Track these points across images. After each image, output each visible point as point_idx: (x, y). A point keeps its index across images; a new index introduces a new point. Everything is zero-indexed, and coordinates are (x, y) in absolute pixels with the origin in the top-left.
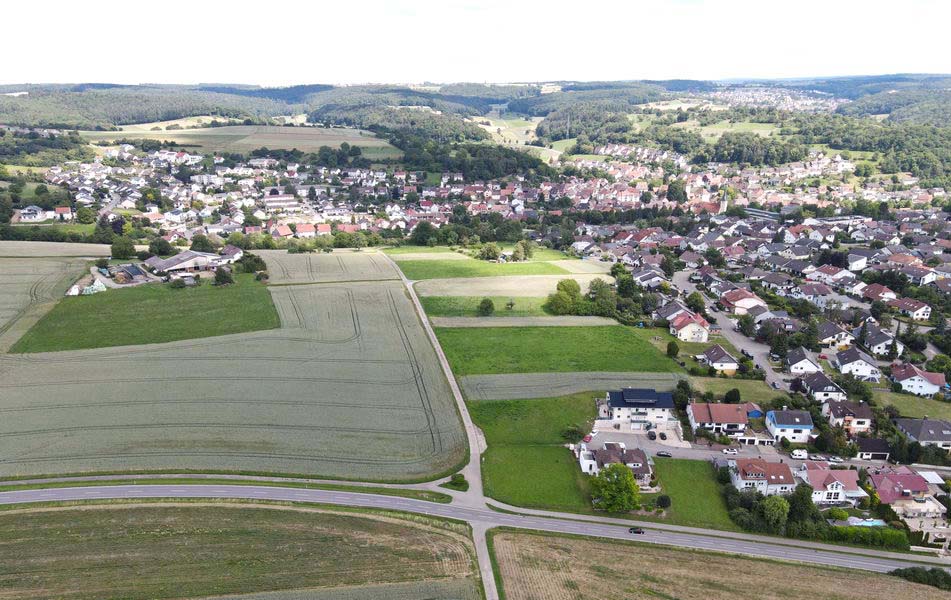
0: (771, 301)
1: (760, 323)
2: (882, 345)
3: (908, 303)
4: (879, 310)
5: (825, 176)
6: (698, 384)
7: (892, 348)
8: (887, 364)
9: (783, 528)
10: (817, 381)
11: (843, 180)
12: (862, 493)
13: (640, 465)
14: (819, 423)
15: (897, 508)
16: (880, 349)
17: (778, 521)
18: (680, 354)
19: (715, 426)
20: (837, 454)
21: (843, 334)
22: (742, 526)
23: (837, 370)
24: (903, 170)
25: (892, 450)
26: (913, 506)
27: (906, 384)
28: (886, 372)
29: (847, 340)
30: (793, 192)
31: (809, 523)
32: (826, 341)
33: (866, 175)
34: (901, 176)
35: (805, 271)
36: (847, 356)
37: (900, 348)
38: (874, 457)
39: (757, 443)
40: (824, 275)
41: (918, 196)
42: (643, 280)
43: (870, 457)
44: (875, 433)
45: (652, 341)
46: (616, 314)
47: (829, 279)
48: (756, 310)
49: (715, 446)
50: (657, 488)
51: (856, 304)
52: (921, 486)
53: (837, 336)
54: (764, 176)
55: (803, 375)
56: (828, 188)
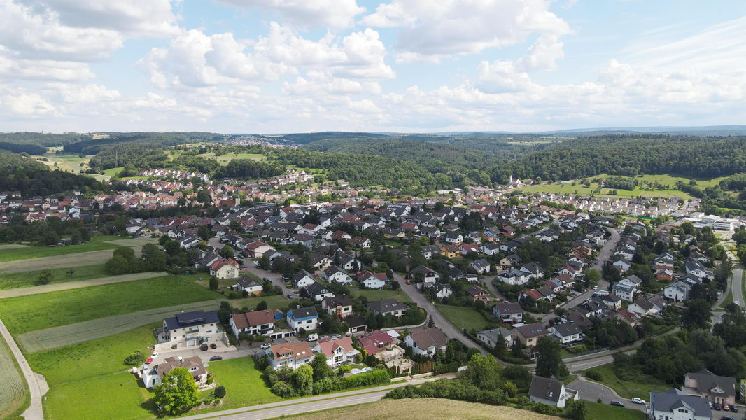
0: (279, 248)
1: (272, 260)
2: (349, 264)
3: (358, 239)
4: (343, 244)
5: (298, 183)
6: (236, 304)
7: (354, 264)
8: (354, 275)
9: (311, 389)
10: (316, 289)
11: (308, 185)
12: (356, 352)
13: (197, 368)
14: (322, 314)
15: (378, 356)
16: (348, 266)
17: (306, 384)
18: (219, 287)
19: (252, 329)
20: (337, 332)
21: (326, 259)
23: (326, 281)
24: (340, 178)
25: (367, 323)
26: (386, 353)
27: (366, 283)
28: (355, 279)
29: (328, 263)
30: (280, 193)
31: (327, 379)
32: (316, 265)
33: (321, 182)
34: (339, 181)
35: (296, 229)
36: (331, 271)
37: (359, 264)
38: (359, 330)
39: (283, 336)
40: (308, 230)
41: (350, 191)
42: (185, 243)
43: (356, 330)
44: (356, 315)
45: (197, 282)
46: (166, 268)
47: (311, 232)
48: (269, 252)
49: (254, 344)
51: (329, 244)
52: (388, 340)
53: (322, 261)
54: (261, 185)
55: (306, 287)
56: (301, 190)
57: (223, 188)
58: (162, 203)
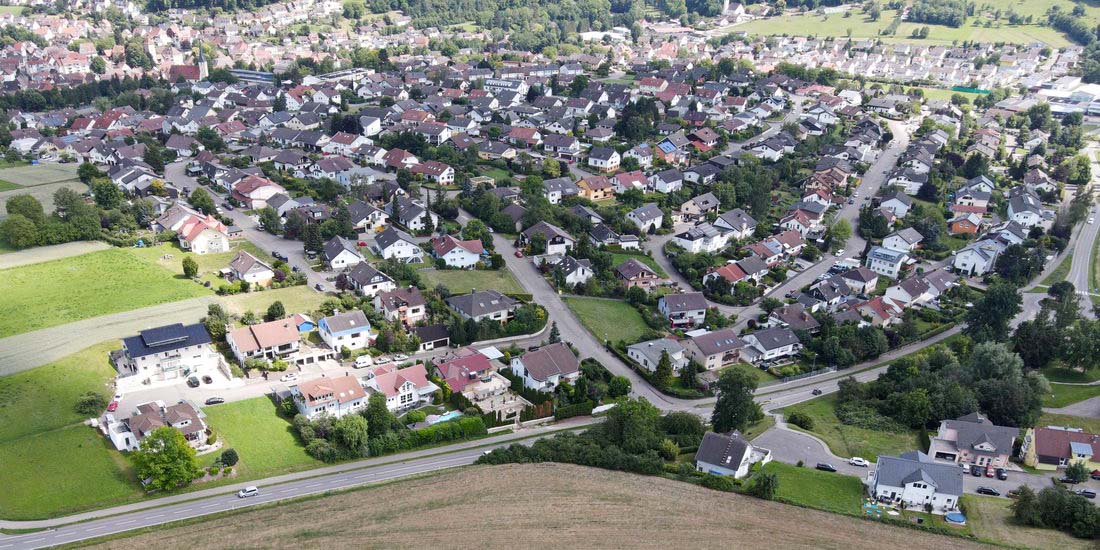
0: (291, 186)
1: (284, 215)
2: (417, 219)
3: (431, 166)
4: (406, 178)
5: (314, 21)
6: (233, 305)
7: (426, 220)
8: (426, 240)
9: (367, 449)
10: (362, 274)
11: (333, 25)
12: (433, 387)
13: (190, 422)
14: (374, 321)
15: (468, 394)
16: (416, 224)
17: (359, 443)
18: (200, 272)
19: (265, 352)
20: (400, 351)
21: (376, 213)
22: (323, 460)
23: (379, 256)
24: (393, 8)
25: (450, 334)
26: (481, 387)
27: (448, 258)
28: (428, 248)
29: (381, 219)
30: (281, 43)
31: (390, 434)
32: (361, 224)
33: (356, 16)
34: (393, 15)
35: (319, 143)
36: (386, 238)
37: (435, 219)
38: (437, 345)
39: (316, 360)
40: (341, 146)
41: (415, 38)
42: (127, 181)
43: (432, 346)
44: (431, 319)
45: (161, 261)
46: (104, 235)
47: (347, 150)
48: (275, 200)
50: (216, 444)
51: (381, 176)
52: (483, 364)
53: (370, 216)
54: (244, 25)
55: (346, 269)
56: (320, 36)
57: (170, 33)
58: (60, 70)
